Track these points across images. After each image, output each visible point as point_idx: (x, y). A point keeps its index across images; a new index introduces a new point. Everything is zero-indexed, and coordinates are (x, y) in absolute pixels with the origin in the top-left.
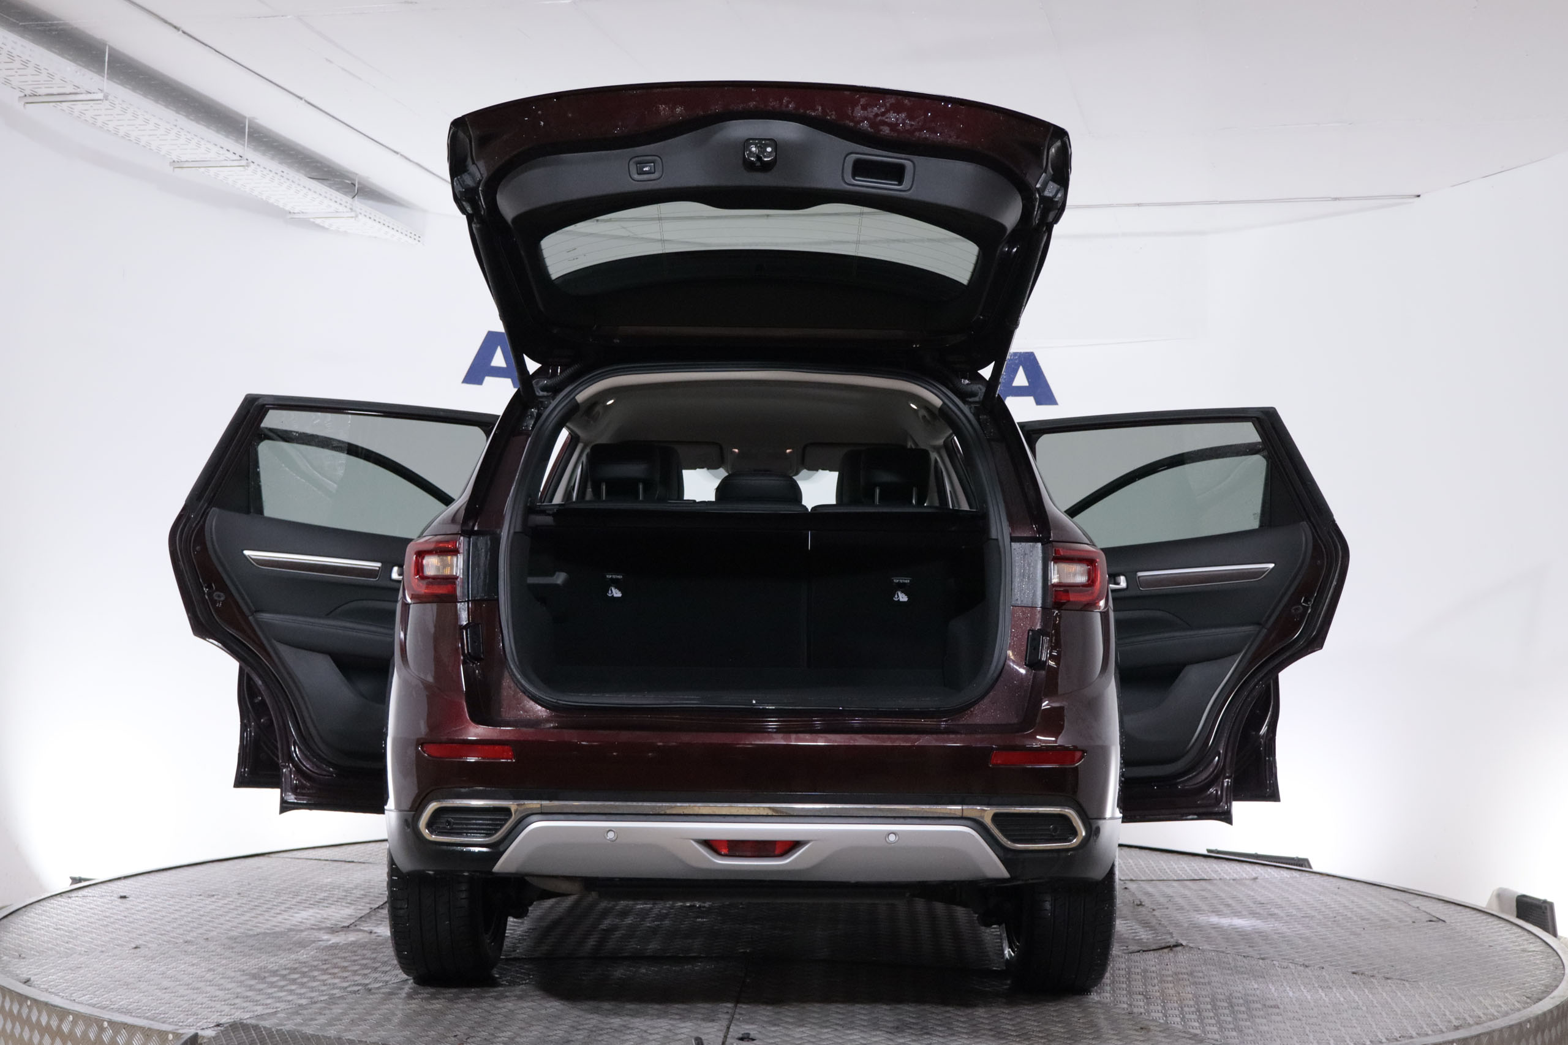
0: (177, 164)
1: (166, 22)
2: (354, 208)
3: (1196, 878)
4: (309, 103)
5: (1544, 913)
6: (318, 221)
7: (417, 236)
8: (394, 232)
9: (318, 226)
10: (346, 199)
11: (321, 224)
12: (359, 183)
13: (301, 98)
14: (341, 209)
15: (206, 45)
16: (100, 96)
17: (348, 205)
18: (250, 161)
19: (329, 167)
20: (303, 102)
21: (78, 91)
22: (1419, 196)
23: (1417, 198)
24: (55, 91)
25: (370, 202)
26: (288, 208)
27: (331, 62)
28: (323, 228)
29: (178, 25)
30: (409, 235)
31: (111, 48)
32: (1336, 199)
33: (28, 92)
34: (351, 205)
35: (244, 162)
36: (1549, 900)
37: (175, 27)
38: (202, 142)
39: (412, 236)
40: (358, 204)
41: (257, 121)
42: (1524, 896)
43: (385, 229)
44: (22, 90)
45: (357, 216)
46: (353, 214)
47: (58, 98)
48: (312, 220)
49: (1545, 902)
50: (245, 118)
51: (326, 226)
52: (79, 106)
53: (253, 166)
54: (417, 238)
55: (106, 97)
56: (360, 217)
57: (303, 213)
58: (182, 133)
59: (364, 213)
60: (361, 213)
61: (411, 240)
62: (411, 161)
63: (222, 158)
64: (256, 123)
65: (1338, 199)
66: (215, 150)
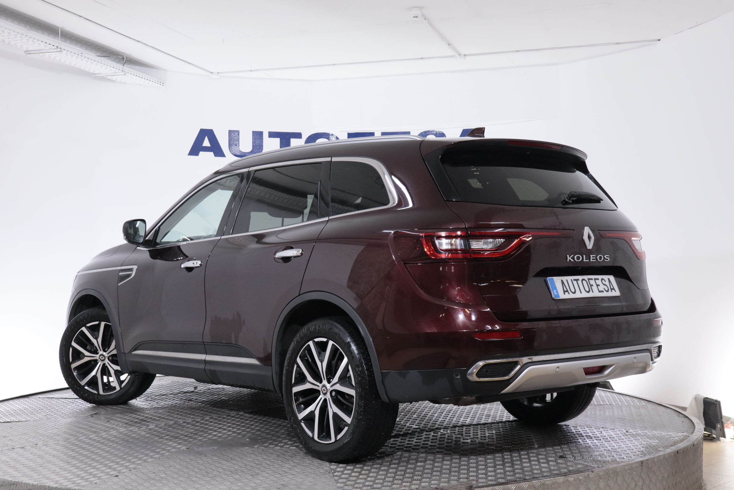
0: (27, 52)
2: (124, 70)
4: (86, 19)
5: (716, 406)
6: (109, 77)
7: (162, 83)
8: (148, 81)
9: (110, 80)
10: (119, 66)
11: (112, 79)
12: (127, 58)
13: (81, 17)
14: (117, 71)
17: (120, 69)
18: (62, 49)
19: (109, 50)
20: (82, 18)
22: (659, 40)
23: (659, 41)
25: (137, 67)
26: (91, 72)
28: (113, 80)
30: (157, 82)
32: (617, 44)
34: (123, 69)
35: (59, 50)
36: (718, 400)
38: (35, 41)
39: (159, 83)
40: (127, 68)
41: (65, 29)
42: (707, 398)
43: (143, 80)
46: (123, 73)
48: (106, 77)
49: (716, 401)
50: (59, 27)
51: (115, 80)
53: (64, 52)
54: (161, 83)
56: (127, 74)
57: (100, 74)
58: (23, 36)
59: (130, 72)
60: (128, 73)
61: (158, 85)
62: (148, 45)
63: (48, 48)
64: (65, 30)
65: (619, 43)
66: (42, 44)
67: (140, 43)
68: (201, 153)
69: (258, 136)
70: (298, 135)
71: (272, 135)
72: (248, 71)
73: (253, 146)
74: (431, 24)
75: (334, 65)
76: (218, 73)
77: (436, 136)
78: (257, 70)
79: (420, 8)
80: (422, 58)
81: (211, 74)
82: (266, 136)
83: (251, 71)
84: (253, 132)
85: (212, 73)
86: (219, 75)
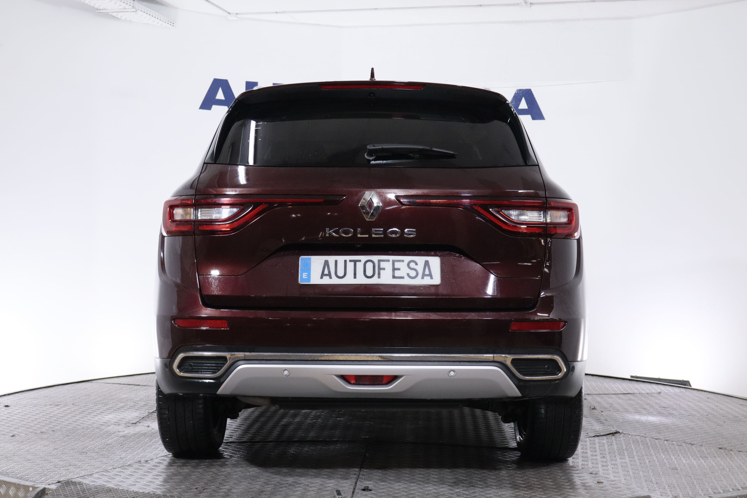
3: (625, 392)
6: (114, 14)
8: (158, 21)
9: (114, 17)
11: (116, 16)
14: (127, 6)
17: (131, 4)
26: (96, 7)
28: (117, 18)
30: (167, 22)
34: (133, 4)
39: (169, 22)
40: (137, 4)
43: (153, 18)
45: (136, 11)
46: (134, 10)
51: (119, 18)
54: (172, 24)
56: (138, 11)
57: (105, 9)
59: (140, 9)
60: (139, 9)
61: (168, 26)
68: (214, 107)
72: (273, 13)
75: (376, 9)
76: (236, 14)
78: (284, 12)
80: (480, 5)
81: (228, 15)
83: (276, 13)
85: (229, 13)
86: (238, 16)
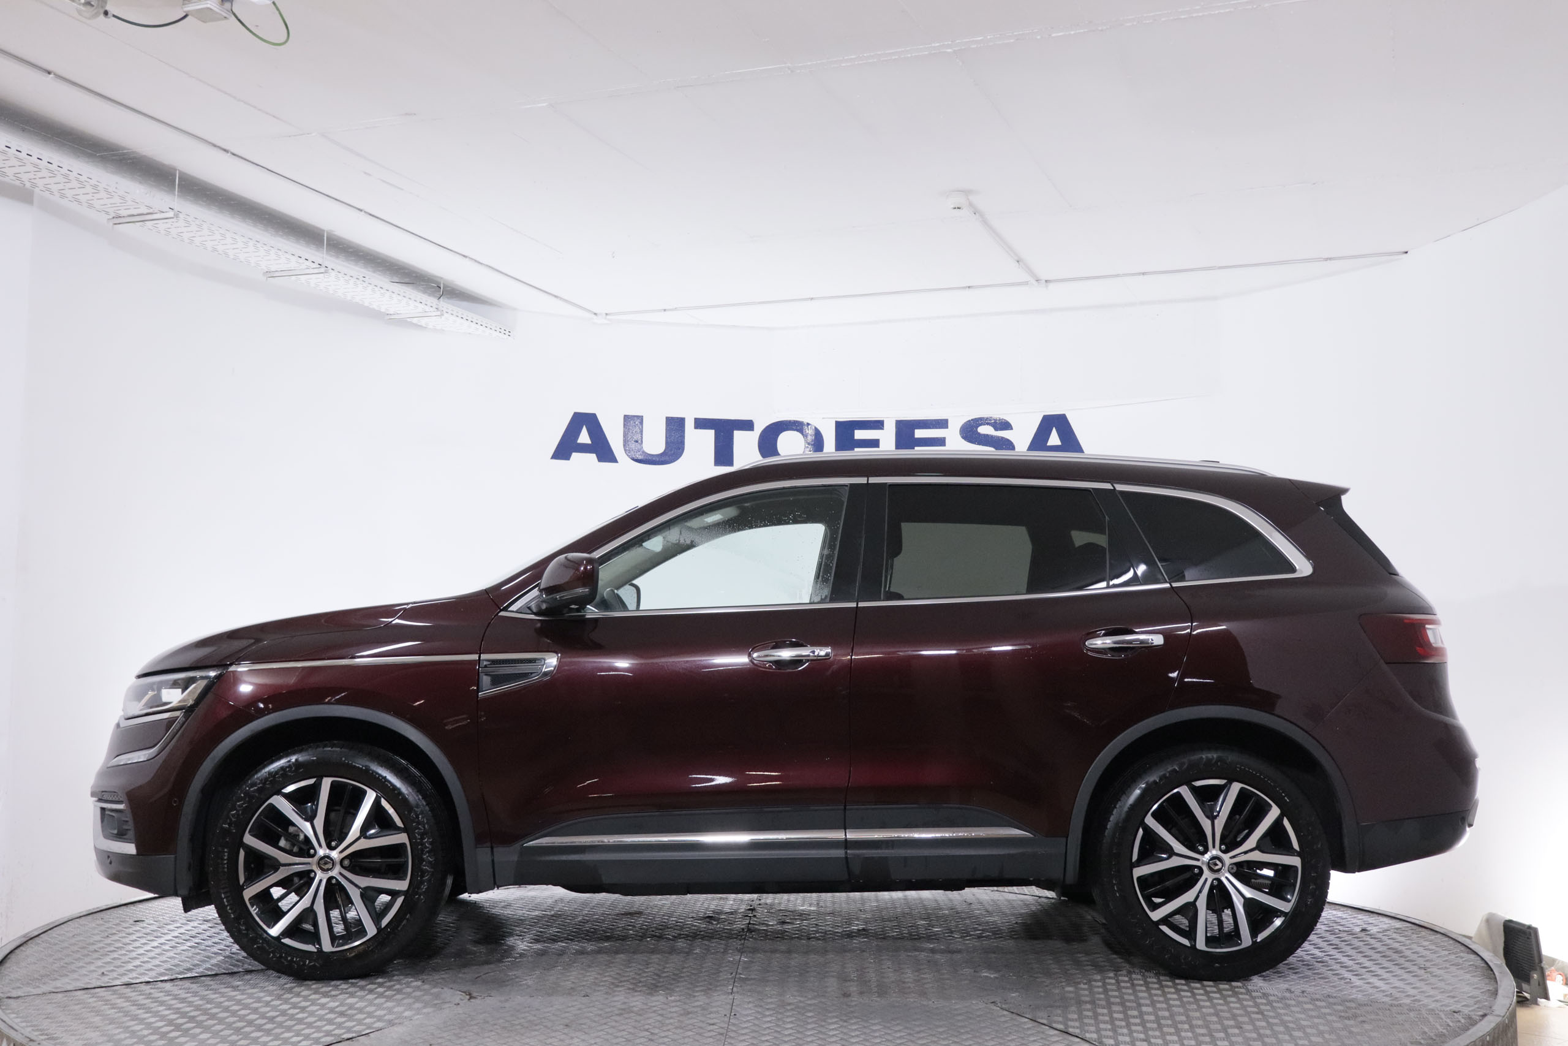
0: (270, 274)
1: (215, 146)
2: (441, 308)
4: (371, 215)
5: (1528, 938)
6: (415, 321)
7: (507, 331)
8: (483, 328)
10: (432, 301)
11: (418, 324)
12: (445, 286)
13: (361, 210)
14: (427, 309)
15: (258, 165)
16: (171, 214)
17: (433, 305)
18: (330, 268)
19: (415, 272)
21: (151, 211)
22: (1407, 252)
23: (1405, 255)
24: (135, 212)
25: (465, 304)
26: (383, 310)
27: (369, 175)
28: (421, 326)
29: (227, 148)
30: (499, 330)
31: (180, 172)
32: (1326, 259)
33: (113, 215)
34: (437, 305)
35: (322, 270)
36: (1534, 925)
37: (225, 150)
38: (280, 253)
39: (502, 331)
40: (445, 304)
41: (336, 233)
42: (1511, 921)
43: (473, 325)
44: (107, 213)
45: (442, 314)
46: (439, 313)
47: (140, 218)
48: (409, 320)
49: (1530, 927)
50: (324, 231)
51: (424, 326)
52: (162, 225)
53: (333, 274)
54: (507, 332)
55: (176, 216)
56: (446, 315)
58: (259, 245)
59: (450, 312)
60: (447, 312)
61: (501, 335)
62: (481, 264)
63: (304, 267)
64: (335, 235)
65: (1330, 259)
66: (294, 259)
67: (467, 259)
68: (574, 455)
69: (675, 426)
70: (748, 425)
71: (701, 424)
72: (660, 311)
73: (667, 443)
74: (985, 222)
76: (607, 314)
77: (996, 429)
78: (676, 309)
79: (967, 192)
80: (969, 287)
81: (594, 316)
82: (689, 425)
83: (665, 310)
84: (667, 418)
85: (595, 314)
86: (608, 317)
